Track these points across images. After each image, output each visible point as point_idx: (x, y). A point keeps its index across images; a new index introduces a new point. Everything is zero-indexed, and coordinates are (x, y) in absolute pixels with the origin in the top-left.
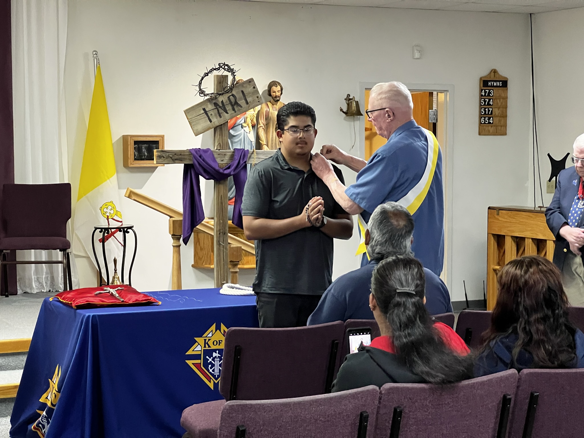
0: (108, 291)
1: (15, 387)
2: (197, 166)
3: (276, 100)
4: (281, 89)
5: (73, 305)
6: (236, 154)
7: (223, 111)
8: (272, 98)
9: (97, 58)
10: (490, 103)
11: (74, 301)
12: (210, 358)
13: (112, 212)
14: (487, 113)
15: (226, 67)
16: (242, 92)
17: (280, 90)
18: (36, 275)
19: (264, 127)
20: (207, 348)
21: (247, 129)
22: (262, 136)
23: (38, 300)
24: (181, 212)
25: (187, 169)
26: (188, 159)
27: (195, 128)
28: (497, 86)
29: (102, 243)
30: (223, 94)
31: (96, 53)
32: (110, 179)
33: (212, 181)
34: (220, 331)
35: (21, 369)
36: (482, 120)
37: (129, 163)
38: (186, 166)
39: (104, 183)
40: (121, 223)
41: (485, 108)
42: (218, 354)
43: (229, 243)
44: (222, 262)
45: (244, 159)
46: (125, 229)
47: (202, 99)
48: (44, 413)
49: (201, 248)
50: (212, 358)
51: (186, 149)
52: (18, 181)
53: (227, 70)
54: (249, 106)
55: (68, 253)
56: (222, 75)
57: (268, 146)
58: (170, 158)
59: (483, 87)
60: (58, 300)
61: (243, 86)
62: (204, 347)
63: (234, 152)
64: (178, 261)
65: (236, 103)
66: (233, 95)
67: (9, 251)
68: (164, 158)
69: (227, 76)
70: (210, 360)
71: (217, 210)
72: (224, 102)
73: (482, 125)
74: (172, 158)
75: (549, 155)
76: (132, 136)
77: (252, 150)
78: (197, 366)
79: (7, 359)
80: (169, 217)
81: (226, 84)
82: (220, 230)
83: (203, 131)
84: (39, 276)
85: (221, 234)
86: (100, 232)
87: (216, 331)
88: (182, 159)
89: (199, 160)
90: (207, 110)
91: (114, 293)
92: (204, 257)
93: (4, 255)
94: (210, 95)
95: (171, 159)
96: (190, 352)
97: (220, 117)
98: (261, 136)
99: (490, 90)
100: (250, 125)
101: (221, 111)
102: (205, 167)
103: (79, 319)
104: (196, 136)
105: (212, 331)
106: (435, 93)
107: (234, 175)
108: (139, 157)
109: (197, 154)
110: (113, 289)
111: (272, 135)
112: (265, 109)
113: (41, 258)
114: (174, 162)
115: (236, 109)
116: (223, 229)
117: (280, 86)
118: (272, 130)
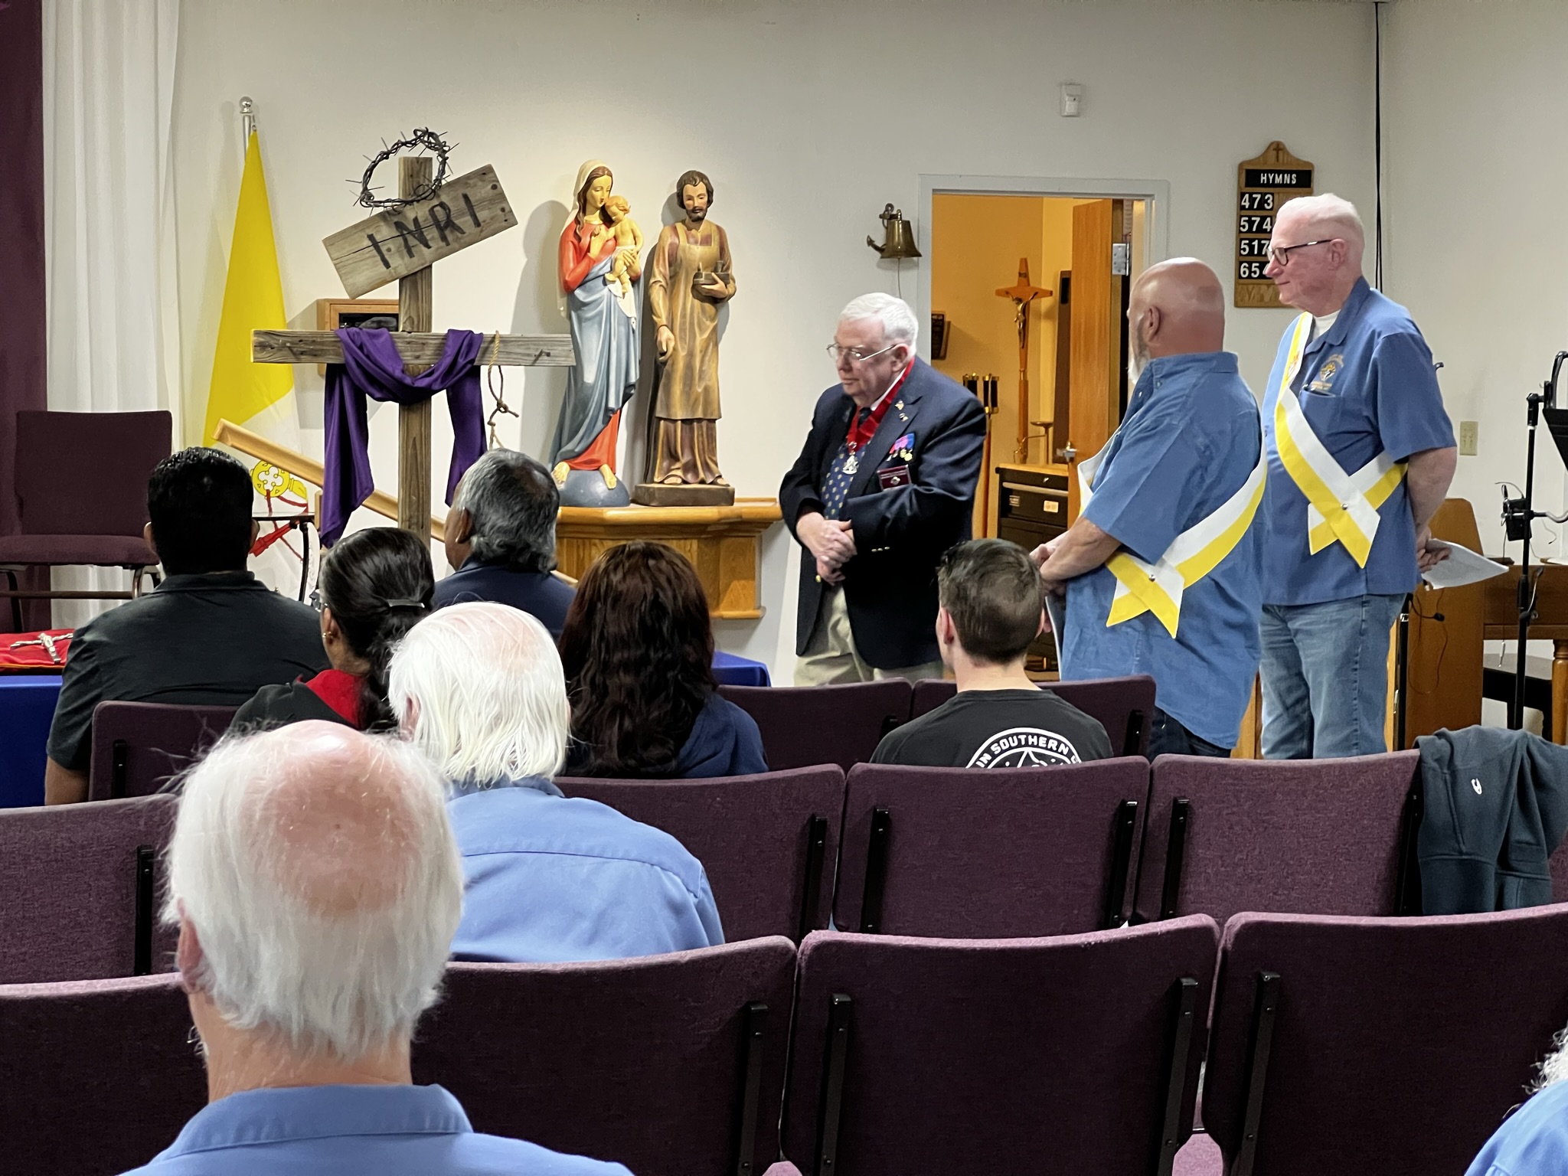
2: (353, 370)
3: (695, 218)
4: (708, 191)
6: (450, 343)
7: (417, 242)
8: (688, 213)
13: (279, 481)
14: (1256, 253)
15: (430, 139)
16: (466, 197)
19: (663, 283)
21: (616, 288)
22: (658, 304)
25: (334, 375)
26: (333, 354)
27: (350, 281)
28: (1283, 185)
30: (417, 201)
31: (248, 103)
32: (275, 403)
36: (1242, 270)
38: (328, 368)
39: (260, 413)
41: (1251, 240)
45: (471, 353)
47: (367, 213)
53: (430, 145)
54: (482, 231)
56: (418, 159)
57: (672, 330)
58: (287, 349)
59: (1247, 185)
61: (466, 183)
63: (445, 338)
65: (450, 223)
66: (442, 205)
68: (273, 348)
69: (431, 159)
71: (403, 472)
72: (420, 220)
73: (1241, 281)
74: (292, 351)
76: (331, 303)
81: (425, 178)
82: (411, 517)
83: (367, 289)
88: (322, 353)
89: (356, 353)
90: (378, 238)
94: (388, 204)
95: (290, 352)
97: (411, 255)
98: (655, 305)
99: (1263, 195)
100: (627, 279)
101: (412, 241)
102: (373, 374)
106: (1128, 202)
107: (445, 392)
109: (354, 340)
111: (684, 304)
114: (298, 359)
115: (450, 238)
116: (418, 516)
117: (706, 185)
118: (684, 290)
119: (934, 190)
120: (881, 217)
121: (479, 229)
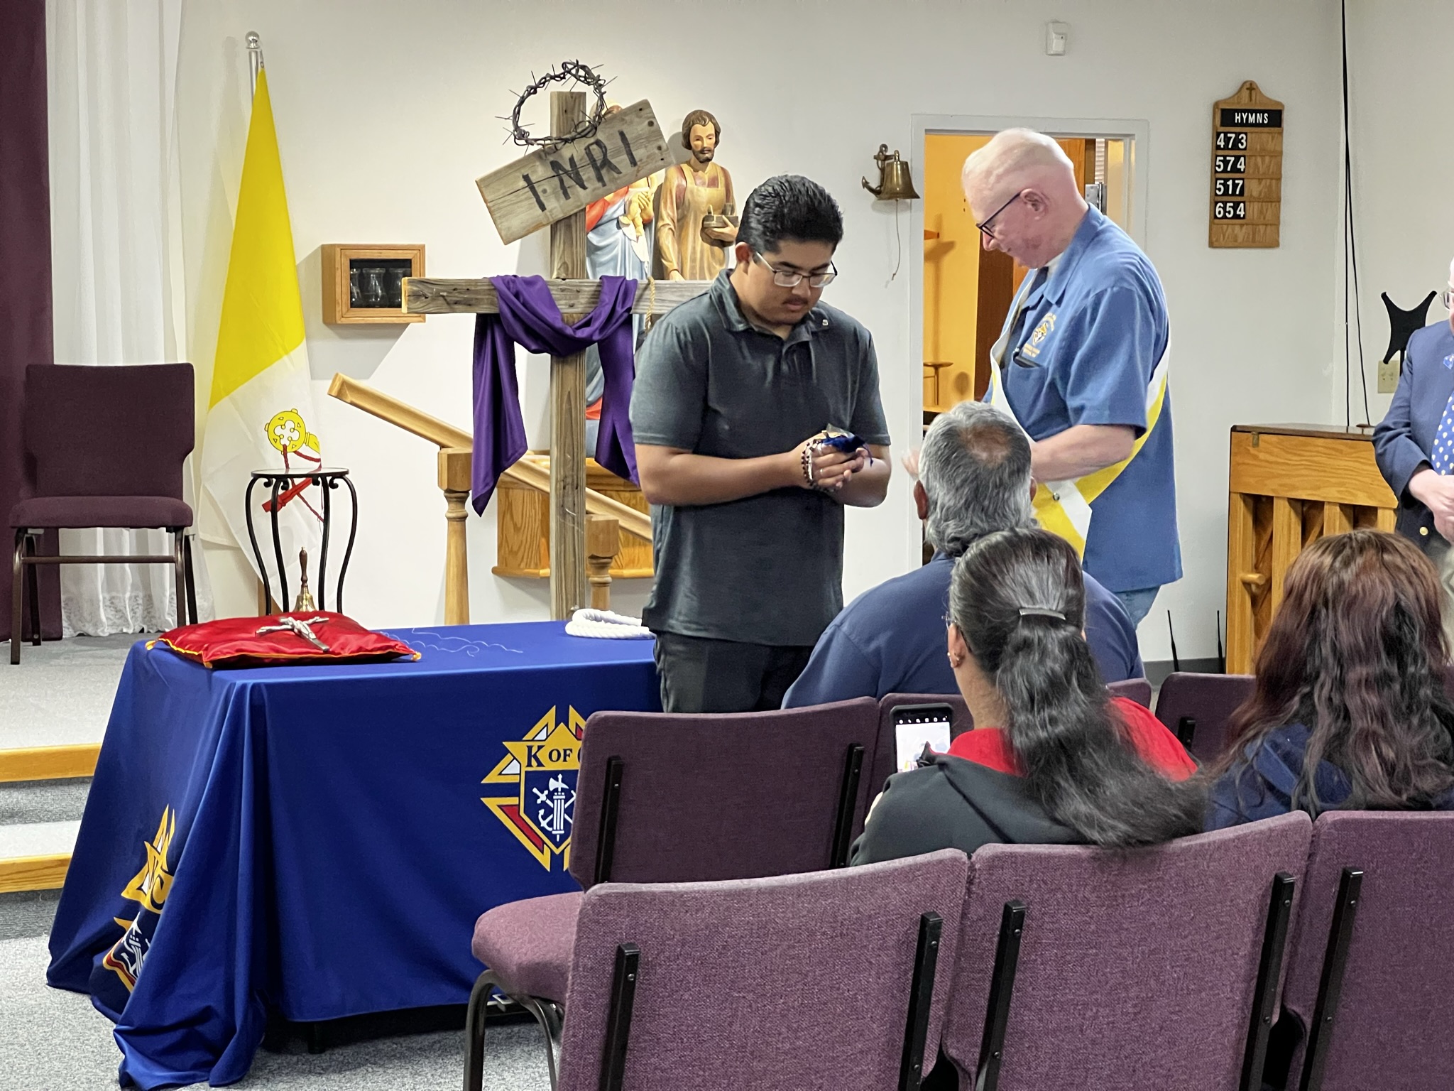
0: (289, 627)
1: (61, 862)
2: (507, 320)
3: (703, 158)
4: (716, 131)
5: (205, 660)
6: (606, 289)
7: (574, 183)
8: (694, 154)
9: (258, 50)
10: (1238, 166)
11: (206, 649)
12: (542, 793)
13: (295, 436)
14: (1230, 192)
15: (582, 73)
16: (622, 134)
17: (713, 132)
18: (109, 591)
19: (672, 227)
20: (535, 767)
21: (630, 231)
22: (668, 248)
23: (114, 652)
24: (467, 435)
25: (485, 325)
26: (486, 301)
27: (505, 225)
28: (1256, 125)
29: (270, 513)
30: (573, 139)
31: (254, 37)
32: (292, 353)
33: (546, 357)
34: (567, 725)
35: (74, 818)
36: (1217, 210)
37: (338, 315)
38: (481, 318)
39: (275, 364)
40: (318, 464)
41: (1226, 180)
42: (563, 781)
43: (588, 513)
44: (570, 559)
45: (627, 301)
46: (329, 479)
47: (521, 151)
48: (134, 925)
49: (515, 525)
50: (546, 792)
51: (480, 277)
52: (61, 358)
53: (583, 79)
54: (638, 171)
55: (187, 538)
56: (572, 93)
57: (682, 274)
58: (441, 298)
59: (1223, 124)
60: (166, 647)
61: (623, 120)
62: (528, 766)
63: (600, 285)
64: (460, 554)
65: (606, 163)
66: (598, 143)
67: (41, 531)
68: (426, 298)
69: (582, 96)
70: (543, 797)
71: (557, 429)
72: (576, 159)
73: (1216, 221)
74: (445, 300)
75: (1384, 296)
76: (344, 248)
77: (646, 282)
78: (511, 811)
79: (38, 795)
80: (438, 447)
81: (581, 114)
82: (566, 477)
83: (523, 233)
84: (114, 594)
85: (567, 487)
86: (267, 485)
87: (556, 727)
88: (473, 302)
89: (514, 304)
90: (533, 178)
91: (304, 631)
92: (523, 547)
93: (30, 540)
94: (542, 142)
95: (444, 302)
96: (491, 778)
97: (567, 196)
98: (665, 248)
99: (1238, 134)
100: (639, 221)
101: (568, 182)
102: (529, 323)
103: (220, 694)
104: (507, 242)
105: (547, 725)
106: (1100, 141)
107: (600, 342)
108: (363, 301)
109: (509, 289)
110: (303, 620)
111: (694, 248)
112: (676, 180)
113: (121, 550)
114: (451, 308)
115: (606, 179)
116: (573, 476)
117: (714, 125)
118: (693, 233)
119: (926, 130)
120: (875, 158)
121: (636, 168)
